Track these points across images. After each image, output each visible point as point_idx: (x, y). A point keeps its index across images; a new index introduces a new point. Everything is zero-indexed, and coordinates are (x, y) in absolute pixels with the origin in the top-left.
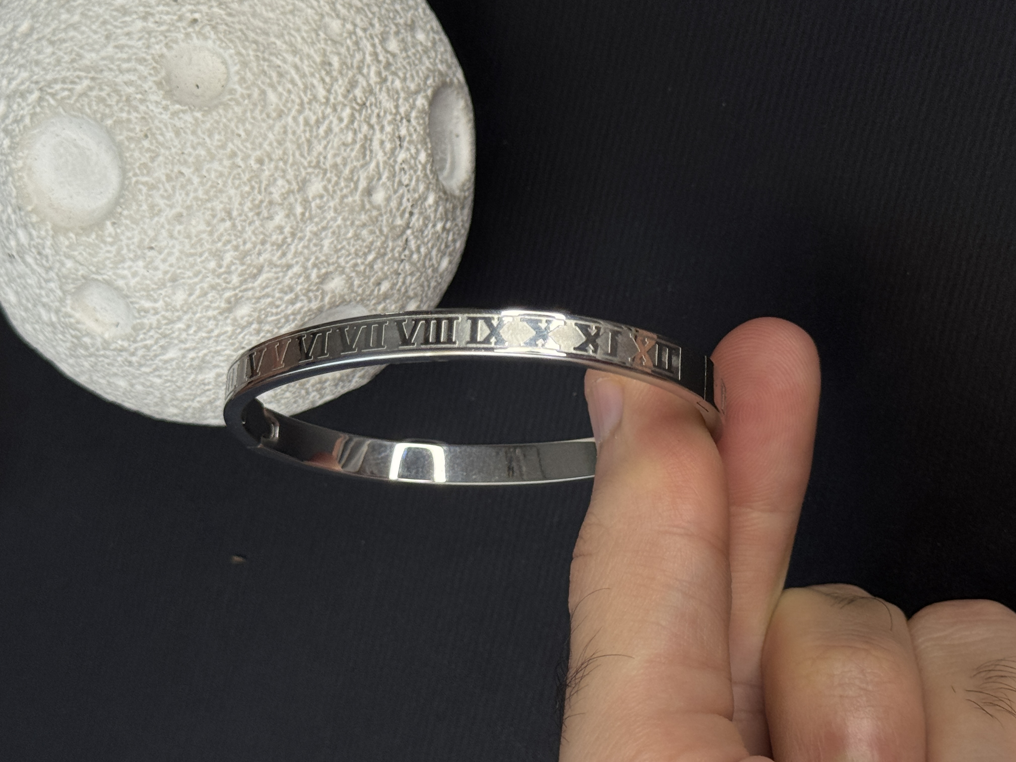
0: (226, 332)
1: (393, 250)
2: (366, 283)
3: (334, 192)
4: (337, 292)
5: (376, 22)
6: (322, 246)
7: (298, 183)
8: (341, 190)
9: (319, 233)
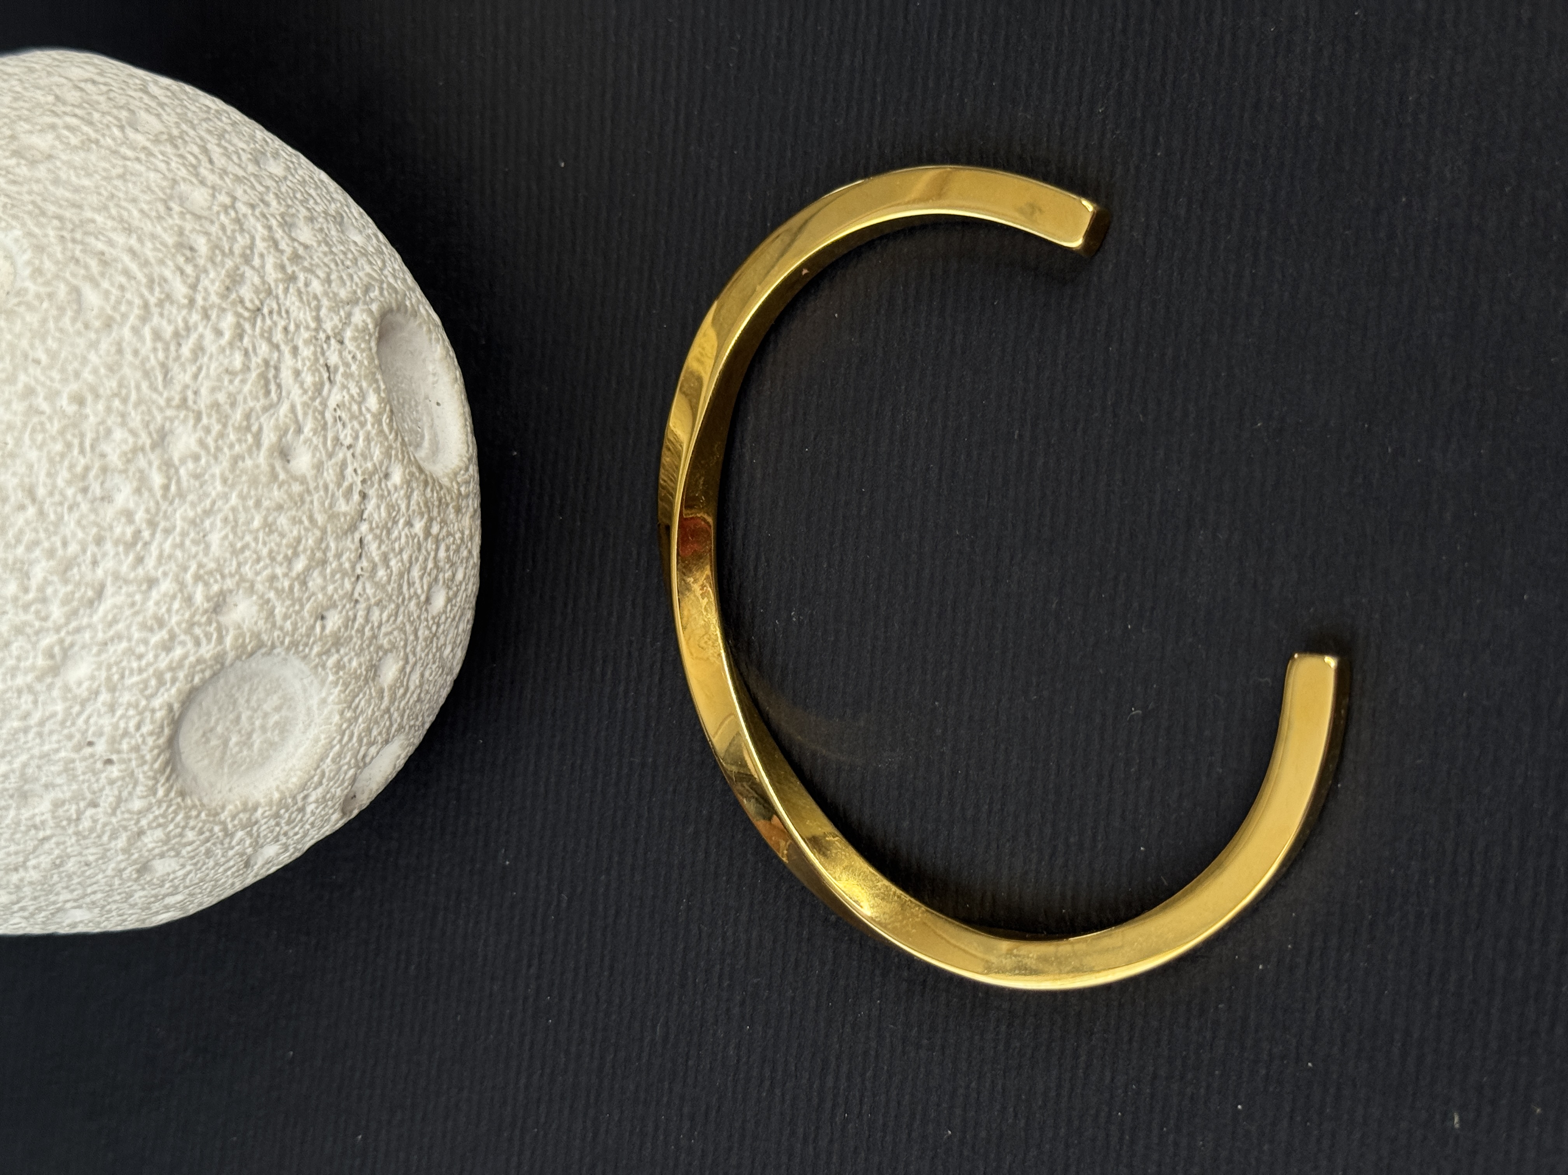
0: (54, 715)
1: (338, 556)
2: (297, 613)
3: (218, 449)
4: (245, 627)
5: (271, 198)
6: (208, 547)
7: (150, 434)
8: (231, 446)
9: (198, 520)
